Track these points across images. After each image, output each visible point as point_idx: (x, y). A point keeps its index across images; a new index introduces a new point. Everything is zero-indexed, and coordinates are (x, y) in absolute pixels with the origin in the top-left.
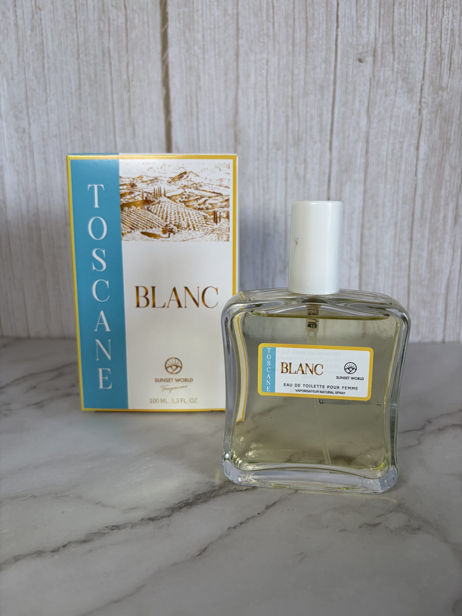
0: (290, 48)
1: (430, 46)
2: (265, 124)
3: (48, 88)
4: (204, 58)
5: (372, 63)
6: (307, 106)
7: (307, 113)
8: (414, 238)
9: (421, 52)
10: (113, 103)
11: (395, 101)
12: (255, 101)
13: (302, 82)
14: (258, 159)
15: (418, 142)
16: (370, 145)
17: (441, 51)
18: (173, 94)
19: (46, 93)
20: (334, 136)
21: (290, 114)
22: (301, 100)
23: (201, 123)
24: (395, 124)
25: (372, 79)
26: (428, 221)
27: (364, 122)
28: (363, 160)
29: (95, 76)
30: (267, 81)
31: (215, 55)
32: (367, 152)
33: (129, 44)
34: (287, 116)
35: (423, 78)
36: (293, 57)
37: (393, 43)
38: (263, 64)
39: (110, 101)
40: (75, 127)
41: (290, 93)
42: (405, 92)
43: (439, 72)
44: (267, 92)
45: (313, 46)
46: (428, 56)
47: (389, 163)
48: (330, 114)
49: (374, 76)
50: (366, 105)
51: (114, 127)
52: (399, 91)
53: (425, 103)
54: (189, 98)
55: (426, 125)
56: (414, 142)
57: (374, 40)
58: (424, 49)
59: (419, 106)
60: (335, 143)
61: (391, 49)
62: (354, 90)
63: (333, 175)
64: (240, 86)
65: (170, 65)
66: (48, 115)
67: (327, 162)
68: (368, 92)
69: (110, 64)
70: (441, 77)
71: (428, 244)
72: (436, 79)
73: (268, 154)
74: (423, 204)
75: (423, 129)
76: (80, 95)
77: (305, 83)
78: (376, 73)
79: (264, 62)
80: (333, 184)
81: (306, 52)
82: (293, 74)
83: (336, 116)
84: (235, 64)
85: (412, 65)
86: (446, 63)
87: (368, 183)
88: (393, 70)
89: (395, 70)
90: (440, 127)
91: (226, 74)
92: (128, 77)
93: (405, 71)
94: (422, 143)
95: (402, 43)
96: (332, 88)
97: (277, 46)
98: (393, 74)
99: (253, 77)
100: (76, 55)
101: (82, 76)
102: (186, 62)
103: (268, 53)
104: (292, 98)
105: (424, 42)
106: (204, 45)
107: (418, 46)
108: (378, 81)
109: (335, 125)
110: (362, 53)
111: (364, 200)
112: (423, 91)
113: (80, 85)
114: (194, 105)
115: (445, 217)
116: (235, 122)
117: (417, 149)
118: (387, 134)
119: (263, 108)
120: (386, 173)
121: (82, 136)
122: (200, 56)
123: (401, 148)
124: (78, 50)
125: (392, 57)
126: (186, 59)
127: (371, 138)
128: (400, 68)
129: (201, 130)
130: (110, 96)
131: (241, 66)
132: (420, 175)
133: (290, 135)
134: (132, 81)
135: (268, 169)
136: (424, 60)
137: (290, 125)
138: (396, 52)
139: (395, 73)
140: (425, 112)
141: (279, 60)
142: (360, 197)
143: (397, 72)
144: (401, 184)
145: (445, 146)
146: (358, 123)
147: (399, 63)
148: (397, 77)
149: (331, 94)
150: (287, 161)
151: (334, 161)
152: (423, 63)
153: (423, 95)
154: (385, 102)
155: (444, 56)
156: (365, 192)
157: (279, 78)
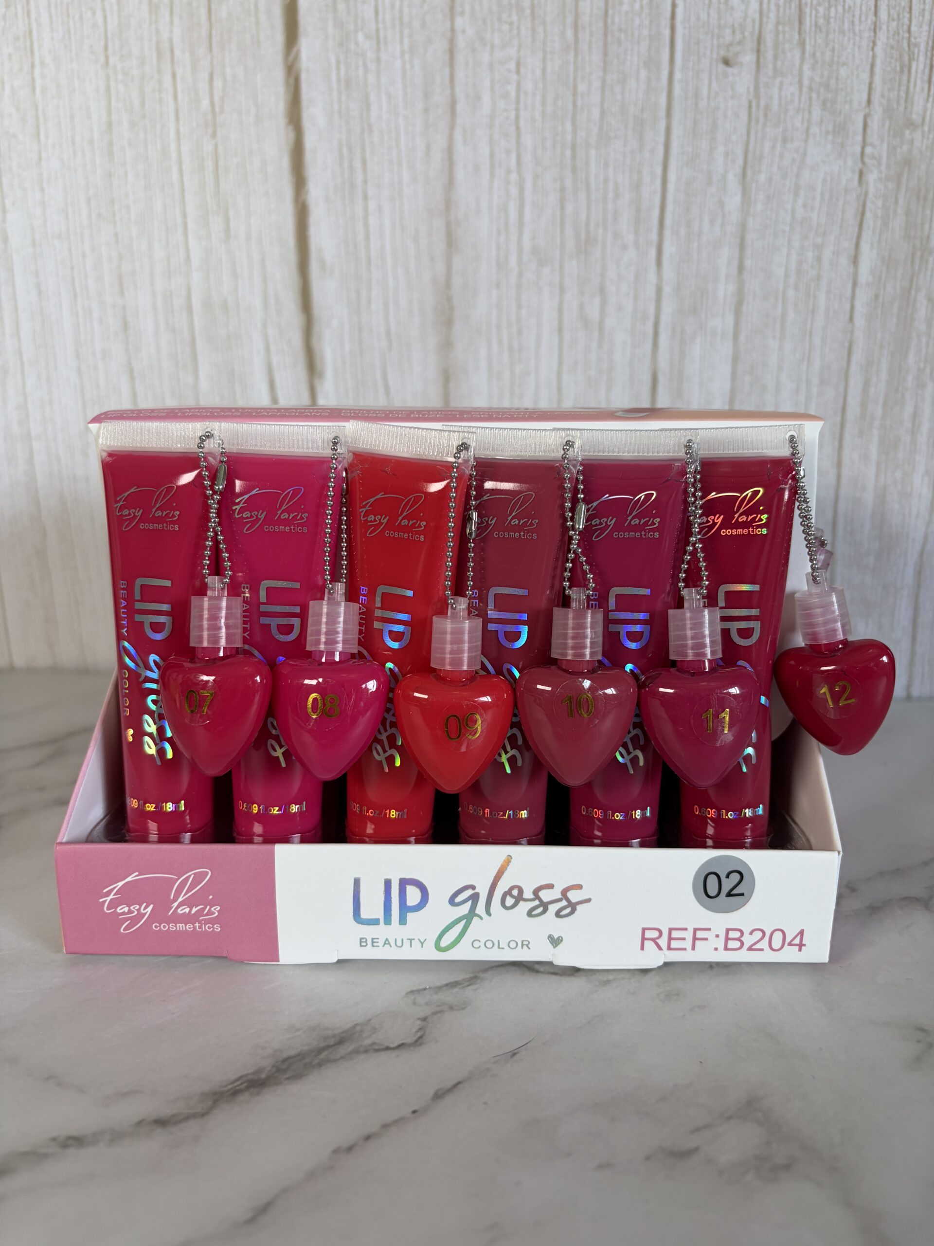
0: (570, 34)
1: (884, 27)
2: (513, 207)
3: (42, 131)
4: (378, 60)
5: (754, 66)
6: (606, 165)
7: (606, 181)
8: (846, 461)
9: (865, 43)
10: (180, 162)
11: (805, 154)
12: (492, 155)
13: (596, 113)
14: (498, 286)
15: (857, 245)
16: (748, 252)
17: (909, 38)
18: (310, 141)
19: (39, 141)
20: (667, 233)
21: (568, 183)
22: (593, 152)
23: (372, 205)
24: (805, 206)
25: (754, 104)
26: (877, 423)
27: (734, 201)
28: (732, 288)
29: (143, 104)
30: (517, 110)
31: (403, 53)
32: (741, 268)
33: (214, 32)
34: (563, 190)
35: (869, 102)
36: (576, 55)
37: (801, 22)
38: (509, 71)
39: (174, 155)
40: (100, 215)
41: (569, 137)
42: (827, 133)
43: (904, 88)
44: (519, 136)
45: (620, 30)
46: (879, 50)
47: (791, 293)
48: (658, 182)
49: (757, 96)
50: (740, 161)
51: (184, 215)
52: (815, 130)
53: (873, 157)
54: (345, 149)
55: (874, 207)
56: (848, 245)
57: (757, 15)
58: (872, 34)
59: (860, 165)
60: (669, 248)
61: (796, 36)
62: (714, 128)
63: (665, 319)
64: (459, 121)
65: (303, 76)
66: (42, 190)
67: (651, 291)
68: (744, 131)
69: (174, 76)
70: (908, 98)
71: (877, 476)
72: (898, 103)
73: (520, 275)
74: (867, 384)
75: (868, 215)
76: (111, 144)
77: (603, 113)
78: (762, 90)
79: (512, 66)
80: (663, 339)
81: (606, 44)
82: (575, 94)
83: (671, 187)
84: (447, 71)
85: (843, 72)
86: (921, 66)
87: (742, 338)
88: (800, 83)
89: (806, 82)
90: (907, 213)
91: (427, 95)
92: (212, 103)
93: (827, 86)
94: (865, 247)
95: (821, 21)
96: (662, 124)
97: (540, 29)
98: (801, 91)
99: (486, 100)
100: (102, 59)
101: (113, 103)
102: (338, 69)
103: (520, 46)
104: (574, 147)
105: (872, 17)
106: (377, 30)
107: (857, 29)
108: (767, 107)
109: (670, 208)
110: (731, 44)
111: (734, 376)
112: (869, 131)
113: (110, 124)
114: (358, 165)
115: (915, 415)
116: (448, 204)
117: (855, 260)
118: (787, 228)
119: (509, 171)
120: (784, 316)
121: (116, 235)
122: (370, 55)
123: (819, 259)
124: (106, 48)
125: (797, 53)
126: (338, 63)
127: (750, 237)
128: (817, 79)
129: (373, 222)
130: (173, 146)
131: (460, 74)
132: (860, 321)
133: (569, 231)
134: (222, 111)
135: (519, 307)
136: (870, 60)
137: (569, 208)
138: (808, 41)
139: (805, 90)
140: (872, 177)
141: (544, 61)
142: (725, 369)
143: (811, 89)
144: (817, 340)
145: (919, 254)
146: (721, 204)
147: (813, 68)
148: (810, 99)
149: (662, 139)
150: (562, 290)
151: (667, 289)
152: (868, 67)
153: (869, 141)
154: (781, 156)
155: (916, 51)
156: (736, 359)
157: (544, 103)
